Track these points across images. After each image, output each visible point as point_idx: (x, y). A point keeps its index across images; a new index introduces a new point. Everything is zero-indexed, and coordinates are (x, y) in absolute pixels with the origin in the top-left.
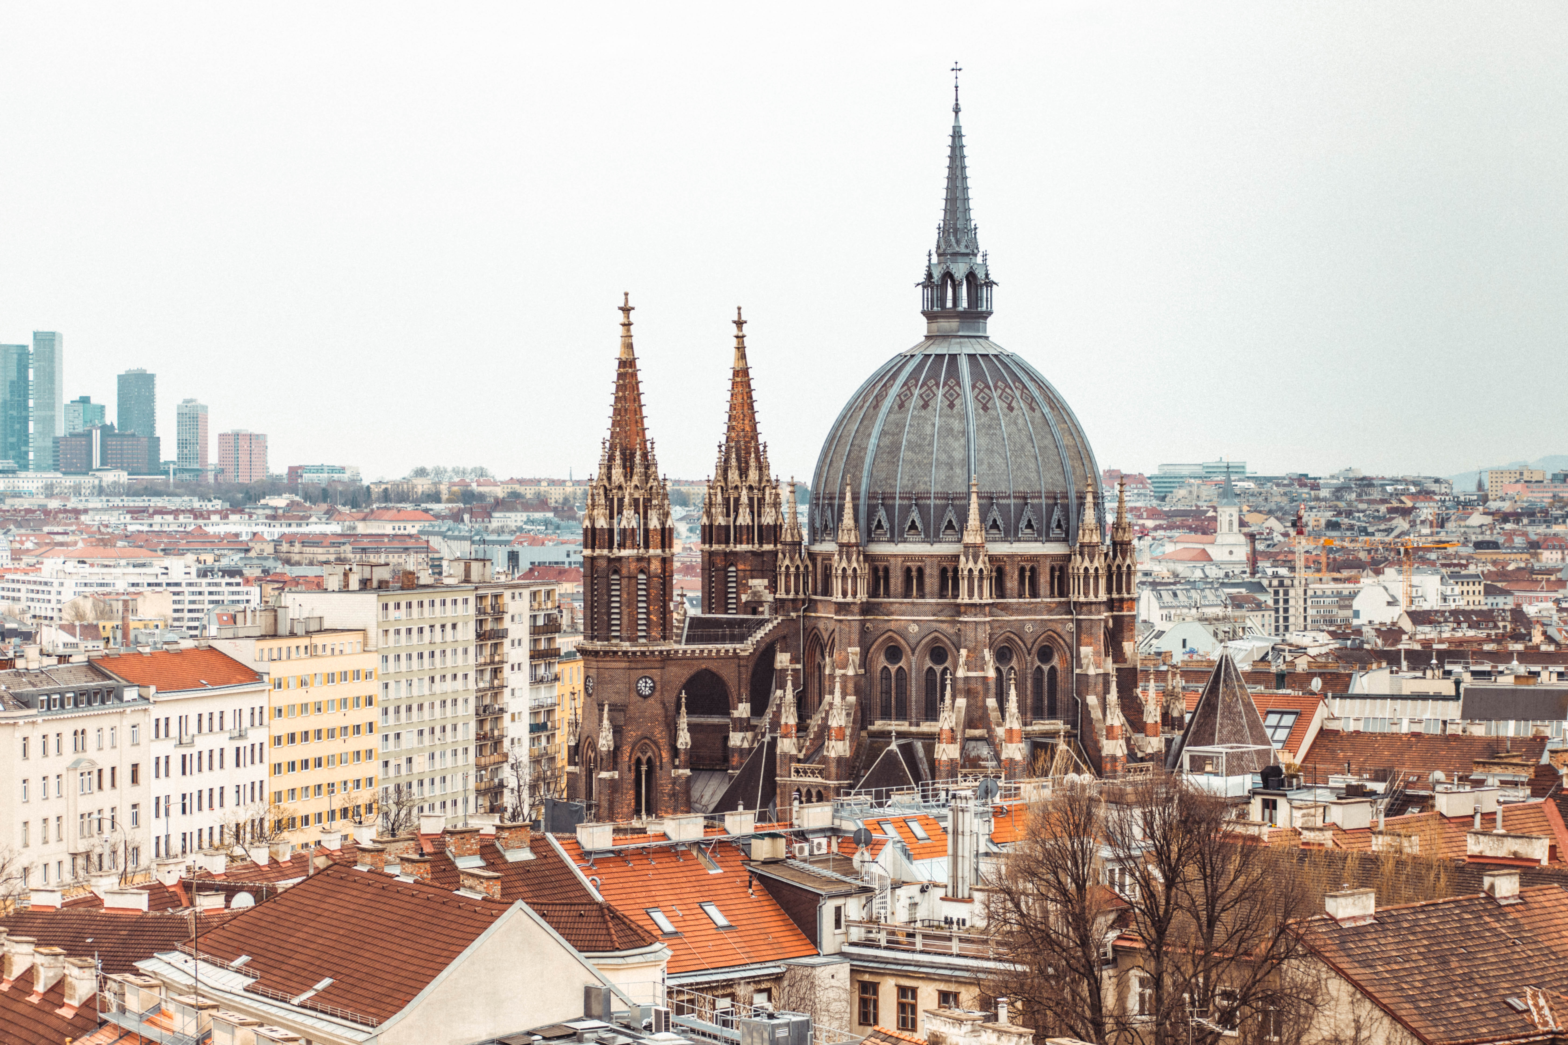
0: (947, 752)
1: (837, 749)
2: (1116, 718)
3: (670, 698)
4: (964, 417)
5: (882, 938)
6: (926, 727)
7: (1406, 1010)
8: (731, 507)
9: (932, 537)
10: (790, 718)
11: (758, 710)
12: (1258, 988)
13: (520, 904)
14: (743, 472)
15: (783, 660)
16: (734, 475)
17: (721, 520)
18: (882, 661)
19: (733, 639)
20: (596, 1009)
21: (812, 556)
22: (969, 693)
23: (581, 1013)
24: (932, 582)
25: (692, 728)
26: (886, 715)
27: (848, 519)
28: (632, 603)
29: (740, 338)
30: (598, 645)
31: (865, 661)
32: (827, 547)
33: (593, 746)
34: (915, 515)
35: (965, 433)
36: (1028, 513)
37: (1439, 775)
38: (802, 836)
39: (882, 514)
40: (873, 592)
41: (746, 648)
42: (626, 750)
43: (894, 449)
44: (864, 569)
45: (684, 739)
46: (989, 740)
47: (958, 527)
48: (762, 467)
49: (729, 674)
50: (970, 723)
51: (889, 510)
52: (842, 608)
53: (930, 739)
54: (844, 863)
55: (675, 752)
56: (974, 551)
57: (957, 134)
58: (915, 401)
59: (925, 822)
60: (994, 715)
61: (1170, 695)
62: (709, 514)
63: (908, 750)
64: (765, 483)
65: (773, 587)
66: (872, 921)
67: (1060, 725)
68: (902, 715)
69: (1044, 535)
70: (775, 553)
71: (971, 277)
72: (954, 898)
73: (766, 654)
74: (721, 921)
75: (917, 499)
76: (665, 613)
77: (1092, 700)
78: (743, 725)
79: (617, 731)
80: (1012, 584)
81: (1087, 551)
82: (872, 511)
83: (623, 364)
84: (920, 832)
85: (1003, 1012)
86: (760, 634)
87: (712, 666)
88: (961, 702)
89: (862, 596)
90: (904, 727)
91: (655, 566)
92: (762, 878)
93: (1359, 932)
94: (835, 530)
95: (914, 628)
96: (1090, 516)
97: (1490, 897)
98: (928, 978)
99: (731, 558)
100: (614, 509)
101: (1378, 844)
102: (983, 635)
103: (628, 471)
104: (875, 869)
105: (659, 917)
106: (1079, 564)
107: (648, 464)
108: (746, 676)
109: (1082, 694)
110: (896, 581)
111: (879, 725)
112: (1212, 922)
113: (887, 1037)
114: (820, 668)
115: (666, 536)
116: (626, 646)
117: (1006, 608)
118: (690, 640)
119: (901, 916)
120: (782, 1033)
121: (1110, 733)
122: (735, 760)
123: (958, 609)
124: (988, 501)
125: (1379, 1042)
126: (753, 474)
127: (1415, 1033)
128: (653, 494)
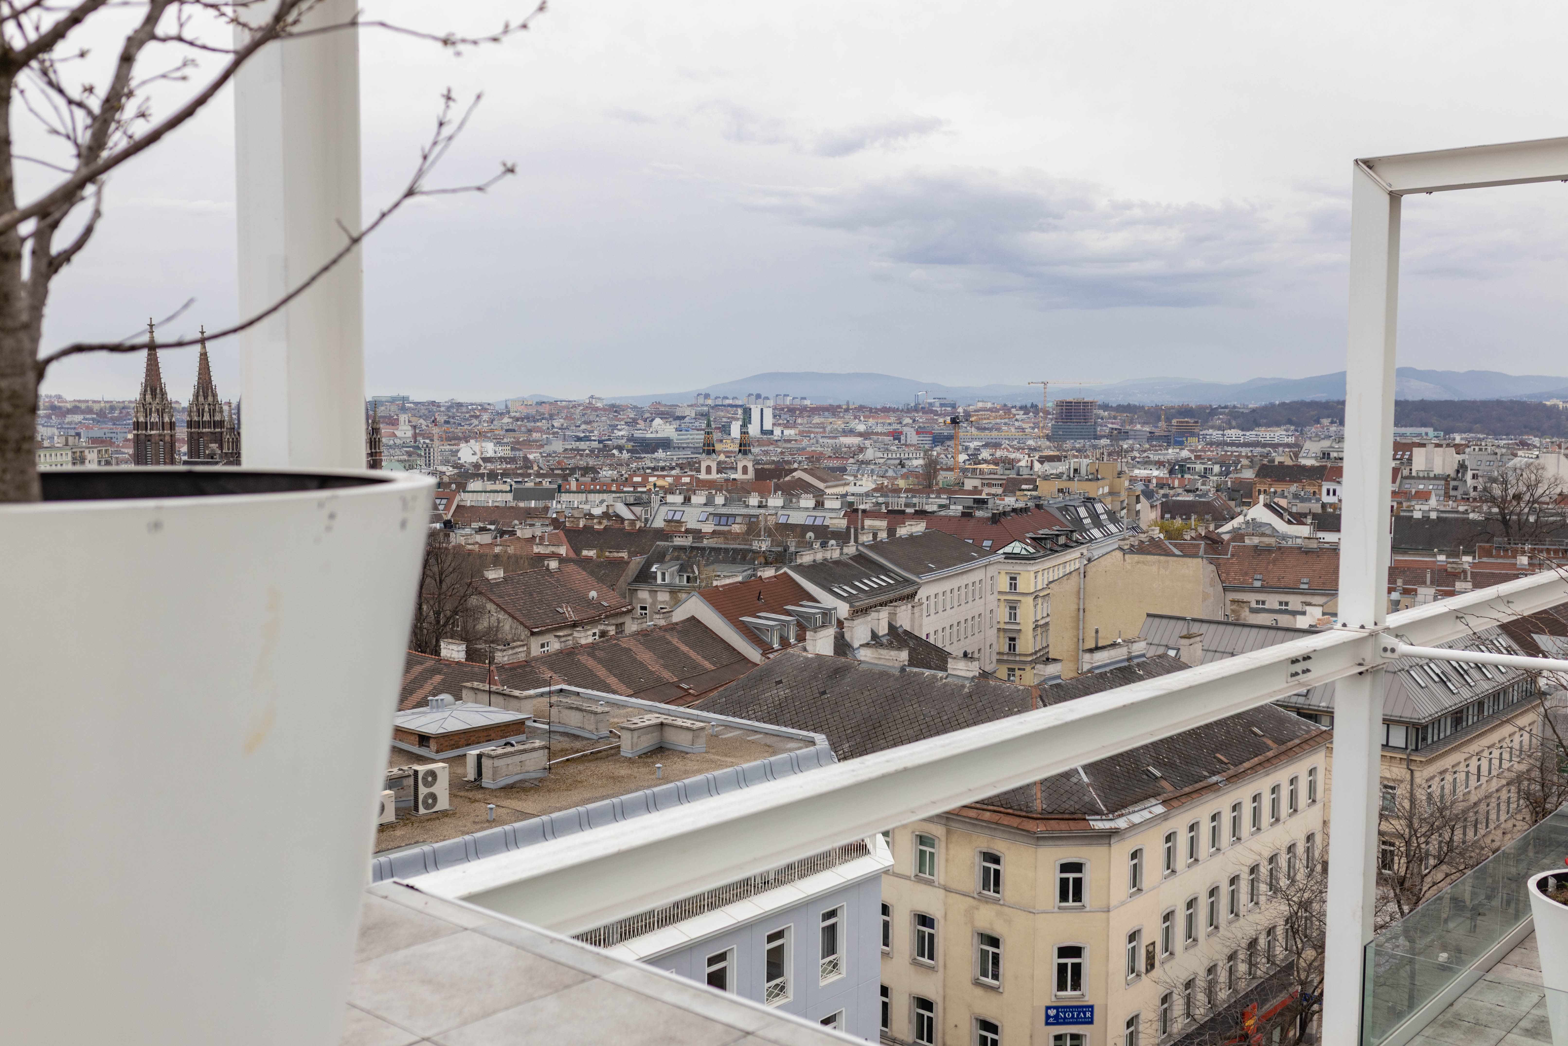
7: (517, 614)
8: (201, 413)
12: (460, 607)
14: (206, 397)
16: (201, 399)
17: (196, 419)
28: (157, 454)
37: (516, 522)
48: (215, 395)
62: (190, 415)
64: (216, 403)
65: (221, 447)
70: (221, 433)
76: (172, 459)
91: (167, 438)
93: (497, 584)
97: (548, 569)
99: (201, 435)
100: (147, 413)
101: (497, 550)
103: (154, 396)
107: (163, 394)
112: (441, 582)
115: (172, 425)
125: (507, 627)
126: (210, 399)
127: (522, 623)
128: (166, 407)
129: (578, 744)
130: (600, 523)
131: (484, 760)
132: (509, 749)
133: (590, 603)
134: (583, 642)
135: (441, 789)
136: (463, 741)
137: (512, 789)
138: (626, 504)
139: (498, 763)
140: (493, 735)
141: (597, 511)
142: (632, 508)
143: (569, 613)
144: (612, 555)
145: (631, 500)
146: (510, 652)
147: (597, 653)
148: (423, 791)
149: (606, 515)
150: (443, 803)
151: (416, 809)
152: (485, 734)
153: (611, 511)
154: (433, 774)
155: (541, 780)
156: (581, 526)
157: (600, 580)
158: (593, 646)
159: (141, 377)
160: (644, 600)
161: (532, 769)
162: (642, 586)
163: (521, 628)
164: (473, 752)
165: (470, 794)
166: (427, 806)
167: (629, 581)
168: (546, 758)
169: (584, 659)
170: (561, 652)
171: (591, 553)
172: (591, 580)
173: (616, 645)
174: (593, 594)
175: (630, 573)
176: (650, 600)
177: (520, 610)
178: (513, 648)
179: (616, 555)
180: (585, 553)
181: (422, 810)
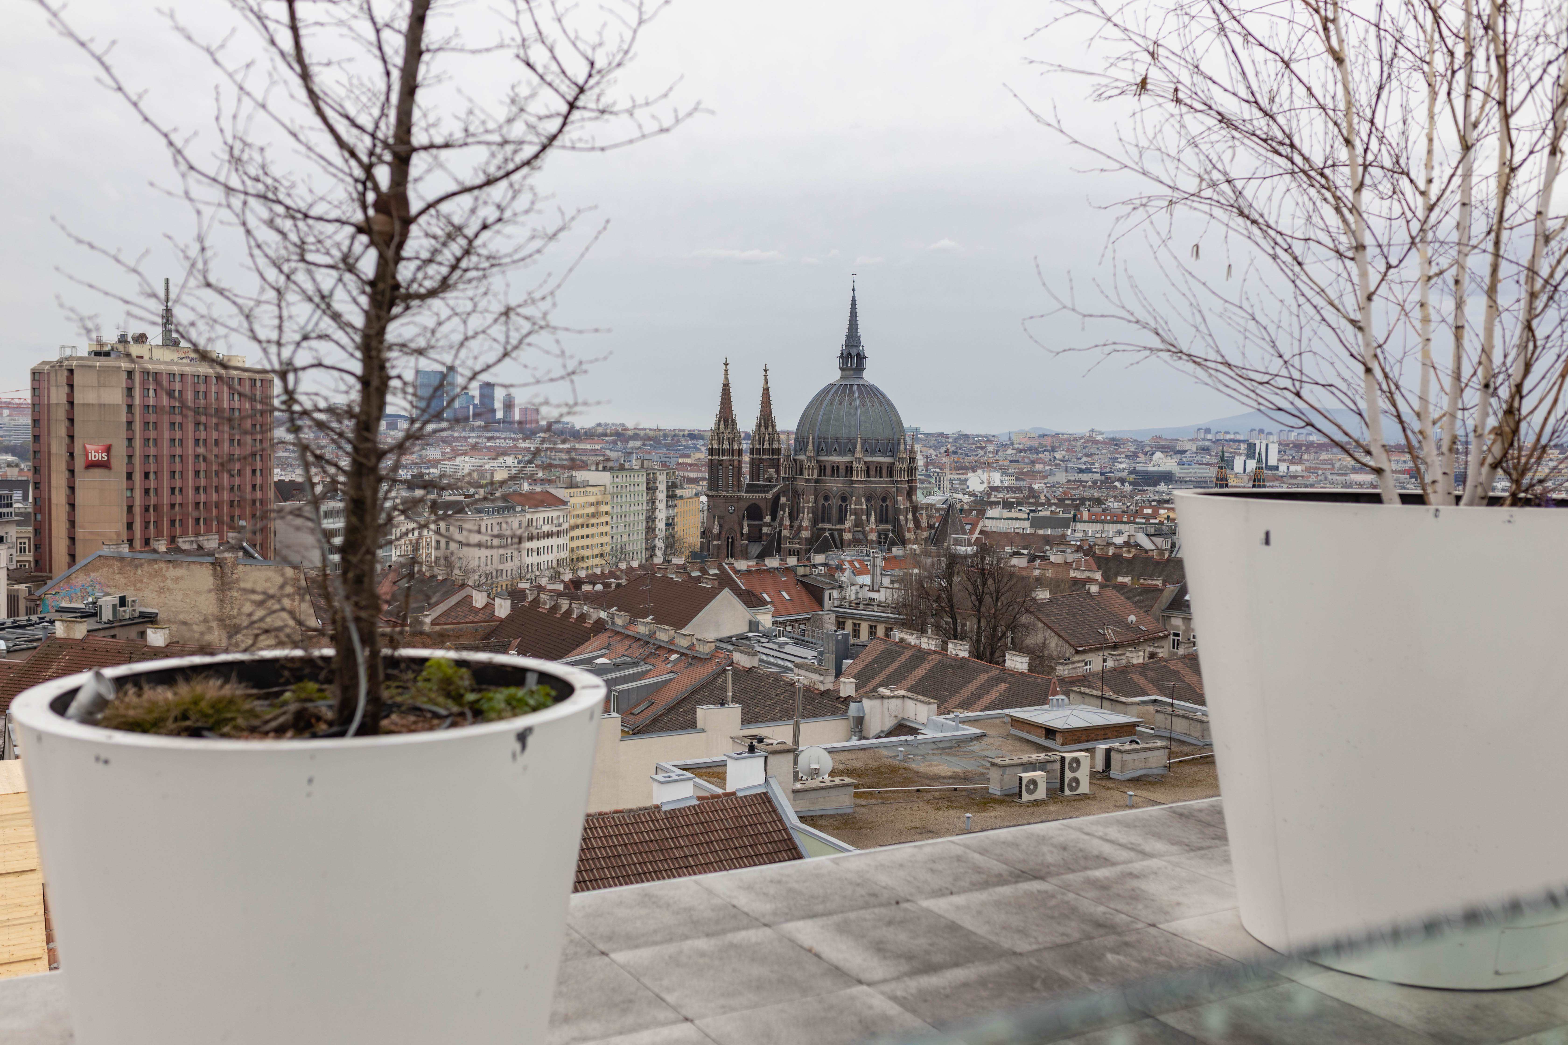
0: (847, 536)
1: (805, 534)
2: (911, 525)
3: (741, 514)
4: (856, 408)
5: (847, 605)
6: (838, 527)
7: (1063, 633)
8: (762, 441)
9: (842, 454)
10: (787, 522)
11: (774, 519)
13: (727, 589)
14: (766, 428)
15: (783, 500)
16: (763, 429)
17: (757, 446)
18: (822, 501)
19: (764, 492)
20: (753, 628)
21: (795, 461)
22: (855, 514)
23: (747, 629)
24: (842, 471)
25: (749, 525)
26: (823, 522)
27: (810, 447)
28: (727, 477)
29: (766, 376)
30: (714, 493)
31: (816, 501)
32: (802, 457)
33: (711, 532)
34: (836, 446)
35: (856, 415)
36: (879, 446)
37: (1048, 548)
38: (814, 566)
39: (823, 445)
40: (819, 475)
41: (770, 495)
42: (724, 533)
43: (829, 420)
44: (816, 466)
45: (746, 529)
46: (863, 532)
47: (852, 451)
48: (774, 426)
49: (763, 505)
50: (856, 525)
51: (826, 444)
52: (807, 481)
53: (841, 531)
54: (832, 577)
55: (742, 534)
56: (859, 460)
57: (854, 300)
58: (836, 402)
59: (859, 562)
60: (865, 522)
61: (929, 517)
62: (752, 443)
63: (832, 535)
64: (775, 432)
65: (778, 472)
66: (843, 598)
67: (890, 527)
68: (829, 522)
69: (885, 455)
70: (778, 459)
71: (858, 355)
72: (873, 590)
73: (777, 498)
74: (787, 597)
75: (837, 440)
76: (739, 481)
77: (902, 517)
78: (768, 525)
79: (720, 526)
80: (872, 472)
81: (902, 460)
82: (819, 444)
83: (724, 385)
84: (858, 566)
85: (930, 631)
86: (775, 490)
87: (757, 502)
88: (853, 517)
89: (815, 476)
90: (830, 526)
91: (736, 463)
92: (801, 582)
93: (1043, 604)
94: (805, 451)
95: (835, 489)
96: (902, 447)
97: (1089, 592)
98: (865, 620)
99: (761, 461)
100: (720, 441)
101: (1037, 572)
102: (861, 492)
103: (726, 426)
104: (843, 579)
105: (765, 595)
106: (898, 466)
107: (734, 424)
108: (769, 505)
109: (898, 515)
110: (829, 470)
111: (820, 525)
113: (881, 639)
114: (798, 504)
115: (740, 452)
116: (724, 493)
117: (870, 482)
118: (747, 492)
119: (853, 597)
120: (840, 638)
121: (909, 530)
122: (764, 538)
123: (852, 482)
124: (864, 441)
125: (1053, 645)
126: (770, 429)
127: (1067, 642)
128: (735, 436)
129: (1186, 749)
130: (1129, 552)
131: (1113, 754)
132: (1135, 746)
133: (1128, 626)
134: (1135, 661)
135: (1083, 774)
136: (1084, 737)
137: (1137, 781)
138: (1147, 535)
139: (1126, 757)
140: (1109, 735)
141: (1119, 540)
142: (1153, 538)
143: (1111, 635)
144: (1146, 582)
145: (1152, 530)
146: (1070, 666)
147: (1148, 673)
148: (1069, 775)
149: (1127, 544)
150: (1084, 787)
151: (1062, 789)
152: (1102, 732)
153: (1132, 541)
154: (1077, 761)
155: (1163, 776)
156: (1110, 553)
157: (1137, 605)
158: (1143, 666)
159: (716, 409)
160: (1177, 627)
161: (1154, 765)
162: (1176, 613)
163: (1066, 646)
164: (1102, 747)
165: (1103, 783)
166: (1072, 789)
167: (1163, 607)
168: (1166, 757)
169: (1136, 677)
170: (1114, 669)
171: (1126, 580)
172: (1129, 605)
173: (1165, 666)
174: (1132, 618)
175: (1164, 601)
176: (1183, 627)
177: (1064, 629)
178: (1073, 663)
179: (1150, 582)
180: (1120, 579)
181: (1067, 792)
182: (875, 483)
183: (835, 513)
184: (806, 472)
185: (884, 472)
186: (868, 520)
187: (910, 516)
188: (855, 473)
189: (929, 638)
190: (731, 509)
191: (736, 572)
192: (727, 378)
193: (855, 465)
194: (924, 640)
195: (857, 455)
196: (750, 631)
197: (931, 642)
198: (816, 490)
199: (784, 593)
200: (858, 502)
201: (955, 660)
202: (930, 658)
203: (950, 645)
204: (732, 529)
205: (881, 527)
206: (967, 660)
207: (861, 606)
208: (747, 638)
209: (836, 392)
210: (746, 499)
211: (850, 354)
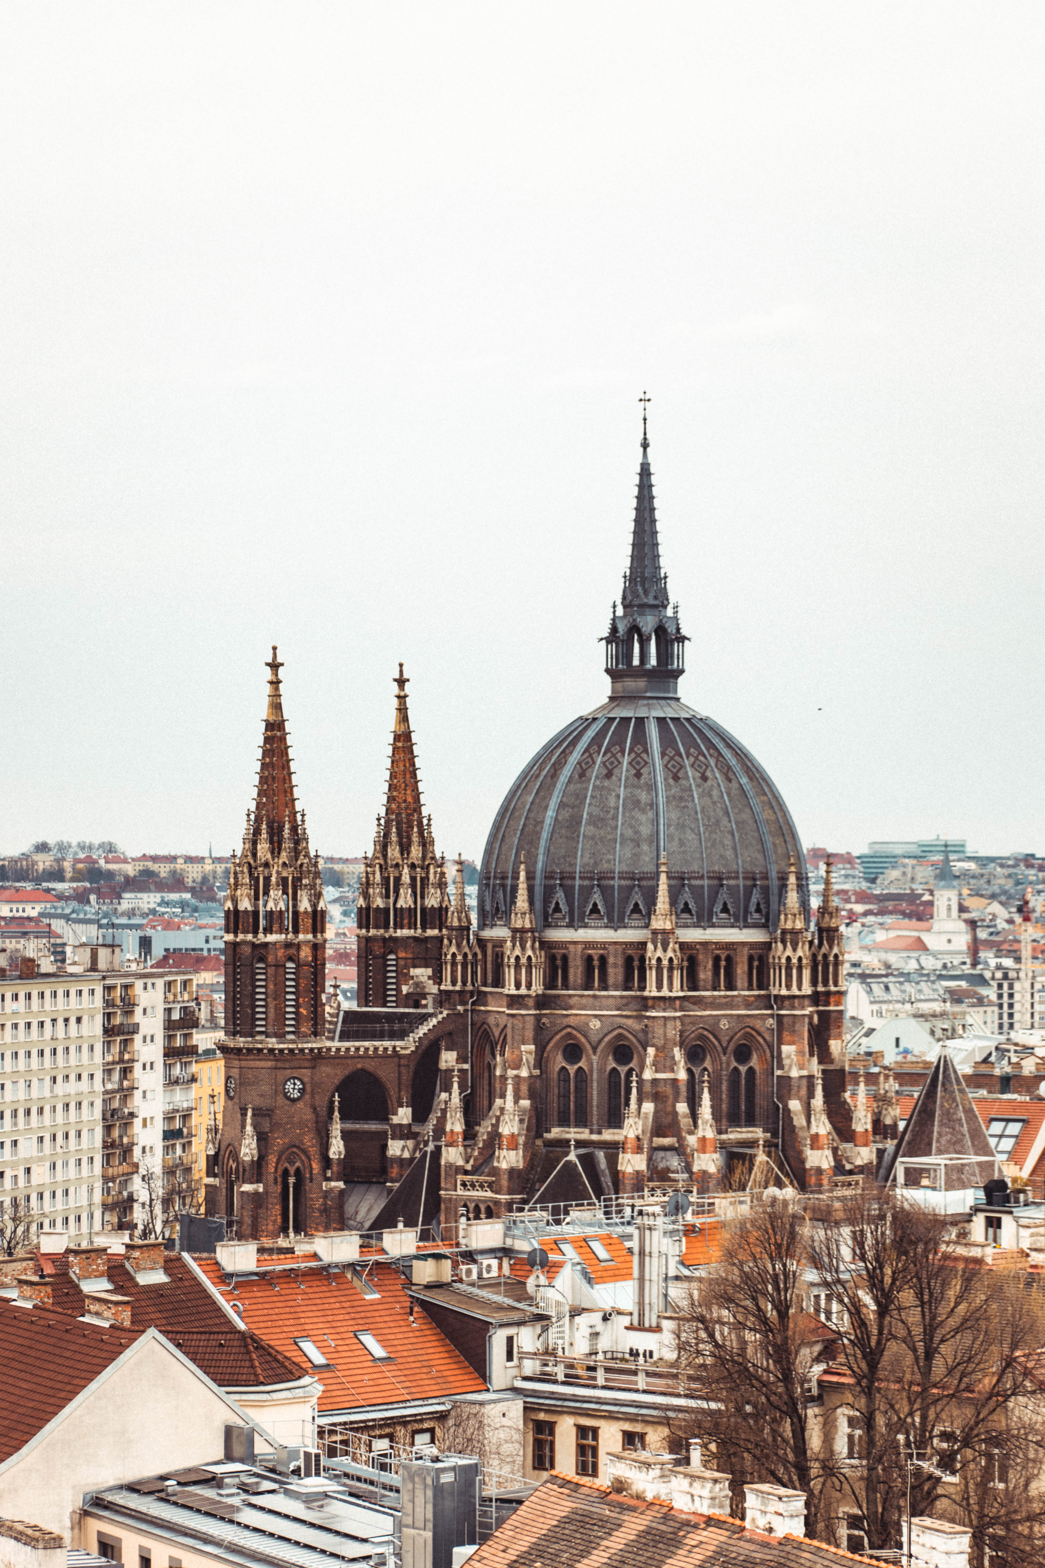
0: (632, 1163)
1: (509, 1159)
2: (822, 1126)
3: (321, 1102)
4: (651, 787)
5: (560, 1372)
6: (608, 1135)
8: (391, 887)
9: (616, 922)
10: (456, 1124)
11: (421, 1115)
12: (981, 1428)
13: (152, 1332)
14: (405, 848)
15: (448, 1059)
16: (394, 852)
17: (379, 902)
18: (559, 1061)
19: (393, 1036)
20: (238, 1450)
21: (482, 943)
22: (657, 1097)
23: (220, 1454)
24: (615, 973)
25: (346, 1135)
26: (564, 1122)
27: (522, 902)
28: (279, 994)
29: (402, 698)
30: (241, 1042)
31: (541, 1061)
32: (499, 932)
33: (235, 1155)
34: (597, 897)
35: (653, 805)
36: (723, 896)
38: (470, 1256)
39: (560, 895)
40: (550, 983)
41: (407, 1045)
42: (272, 1159)
43: (574, 823)
44: (539, 958)
45: (337, 1148)
46: (680, 1150)
47: (645, 911)
48: (426, 843)
49: (387, 1074)
50: (659, 1130)
51: (569, 892)
52: (514, 1001)
53: (614, 1149)
54: (517, 1289)
55: (327, 1162)
56: (663, 937)
57: (645, 472)
58: (597, 770)
59: (608, 1241)
60: (685, 1122)
61: (881, 1100)
62: (366, 896)
63: (588, 1161)
64: (429, 861)
65: (437, 978)
66: (549, 1353)
67: (758, 1133)
68: (582, 1121)
69: (741, 920)
70: (440, 939)
71: (661, 631)
72: (641, 1327)
73: (429, 1052)
74: (379, 1351)
75: (600, 879)
76: (317, 1007)
77: (795, 1105)
78: (403, 1132)
79: (262, 1138)
80: (705, 974)
81: (790, 937)
82: (549, 892)
83: (270, 726)
84: (602, 1253)
85: (696, 1455)
86: (423, 1030)
87: (370, 1065)
88: (648, 1107)
89: (537, 988)
90: (585, 1134)
91: (306, 953)
92: (425, 1304)
94: (507, 914)
95: (595, 1024)
96: (792, 898)
99: (390, 945)
100: (261, 887)
102: (672, 1032)
103: (276, 844)
104: (551, 1294)
105: (308, 1347)
106: (781, 953)
107: (299, 839)
108: (407, 1076)
109: (784, 1098)
110: (576, 972)
111: (556, 1133)
112: (929, 1354)
113: (565, 1483)
114: (491, 1069)
115: (318, 920)
116: (272, 1043)
117: (699, 1002)
118: (344, 1036)
119: (582, 1347)
120: (447, 1478)
121: (815, 1141)
122: (394, 1171)
123: (645, 1003)
124: (679, 882)
126: (416, 852)
128: (304, 872)
182: (714, 1004)
183: (596, 1094)
184: (510, 975)
185: (741, 970)
186: (694, 1115)
187: (818, 1101)
188: (651, 977)
189: (693, 1477)
190: (293, 1089)
191: (223, 1277)
192: (276, 706)
193: (653, 953)
194: (679, 1484)
195: (658, 923)
196: (229, 1457)
197: (698, 1488)
198: (539, 1028)
199: (368, 1340)
200: (664, 1062)
201: (766, 1545)
202: (693, 1539)
203: (751, 1501)
204: (294, 1149)
205: (735, 1135)
206: (799, 1546)
207: (601, 1377)
208: (214, 1481)
209: (597, 740)
210: (338, 1058)
211: (634, 629)
